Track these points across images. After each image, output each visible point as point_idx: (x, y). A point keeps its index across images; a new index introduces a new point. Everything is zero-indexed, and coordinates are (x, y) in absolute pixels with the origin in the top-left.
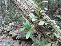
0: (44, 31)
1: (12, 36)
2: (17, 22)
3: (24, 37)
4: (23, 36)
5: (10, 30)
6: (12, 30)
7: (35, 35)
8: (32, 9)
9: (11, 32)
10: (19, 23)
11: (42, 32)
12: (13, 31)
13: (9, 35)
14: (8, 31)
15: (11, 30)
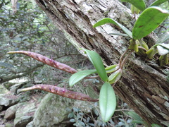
0: (157, 92)
1: (16, 121)
2: (35, 77)
3: (52, 124)
4: (52, 121)
5: (11, 101)
6: (16, 103)
7: (88, 119)
8: (110, 10)
9: (12, 108)
10: (40, 82)
11: (146, 94)
12: (18, 104)
13: (6, 117)
14: (3, 106)
15: (13, 102)
